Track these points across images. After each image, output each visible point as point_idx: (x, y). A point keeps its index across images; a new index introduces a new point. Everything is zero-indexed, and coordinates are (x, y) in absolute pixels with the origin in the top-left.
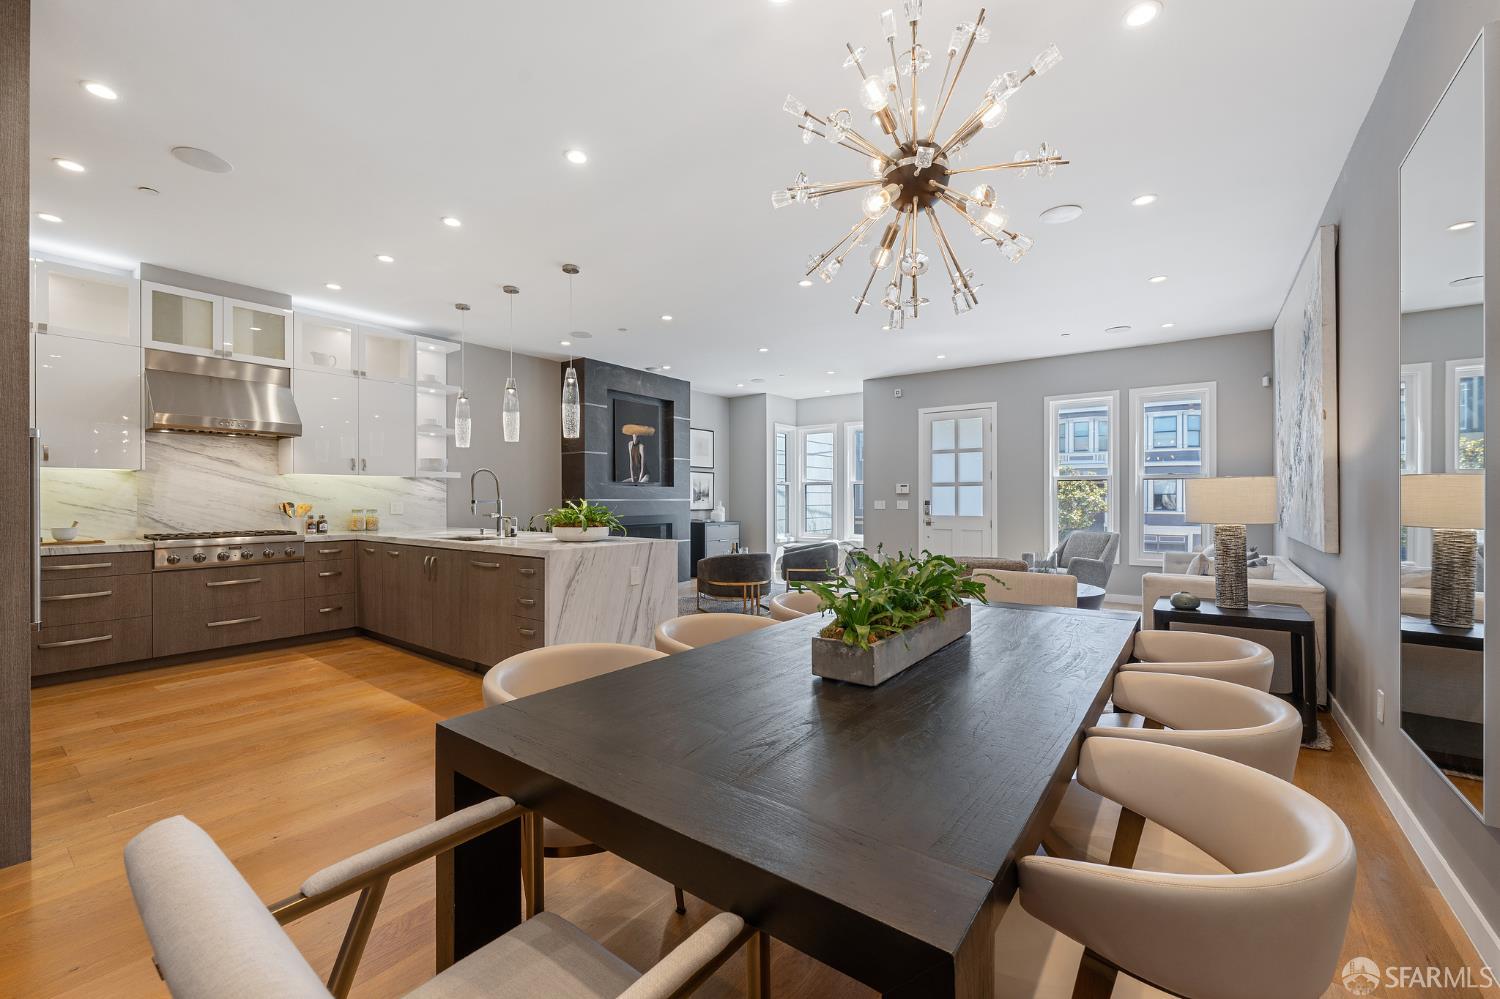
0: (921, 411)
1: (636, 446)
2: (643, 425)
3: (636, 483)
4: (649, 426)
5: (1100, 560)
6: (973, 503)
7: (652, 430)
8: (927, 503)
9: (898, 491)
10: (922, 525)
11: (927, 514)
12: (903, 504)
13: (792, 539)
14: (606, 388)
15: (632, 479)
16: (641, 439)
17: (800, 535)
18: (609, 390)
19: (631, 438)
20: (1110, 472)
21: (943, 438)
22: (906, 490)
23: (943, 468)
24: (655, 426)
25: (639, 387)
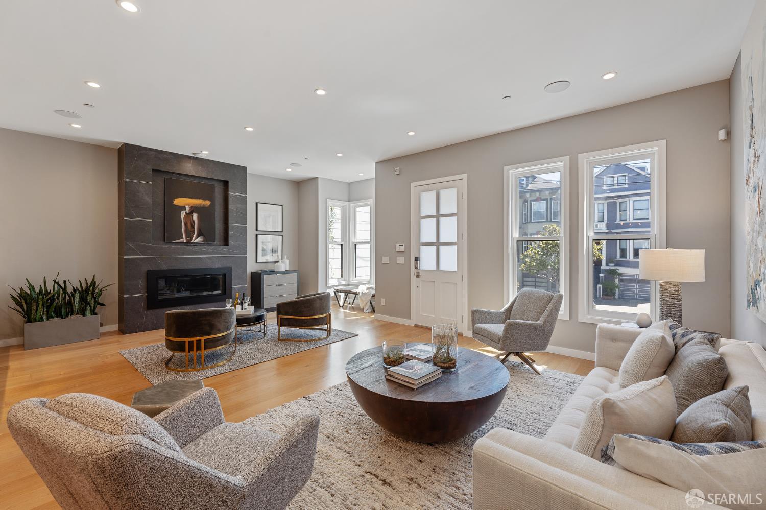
0: (413, 184)
1: (189, 215)
2: (199, 198)
3: (189, 243)
4: (204, 199)
5: (539, 322)
6: (449, 259)
7: (208, 203)
8: (417, 259)
9: (397, 250)
10: (413, 277)
11: (417, 268)
12: (401, 260)
13: (344, 283)
14: (150, 167)
15: (184, 240)
16: (194, 209)
17: (351, 279)
18: (153, 170)
19: (183, 208)
20: (562, 234)
21: (428, 207)
22: (402, 249)
23: (428, 231)
24: (211, 198)
25: (189, 168)
